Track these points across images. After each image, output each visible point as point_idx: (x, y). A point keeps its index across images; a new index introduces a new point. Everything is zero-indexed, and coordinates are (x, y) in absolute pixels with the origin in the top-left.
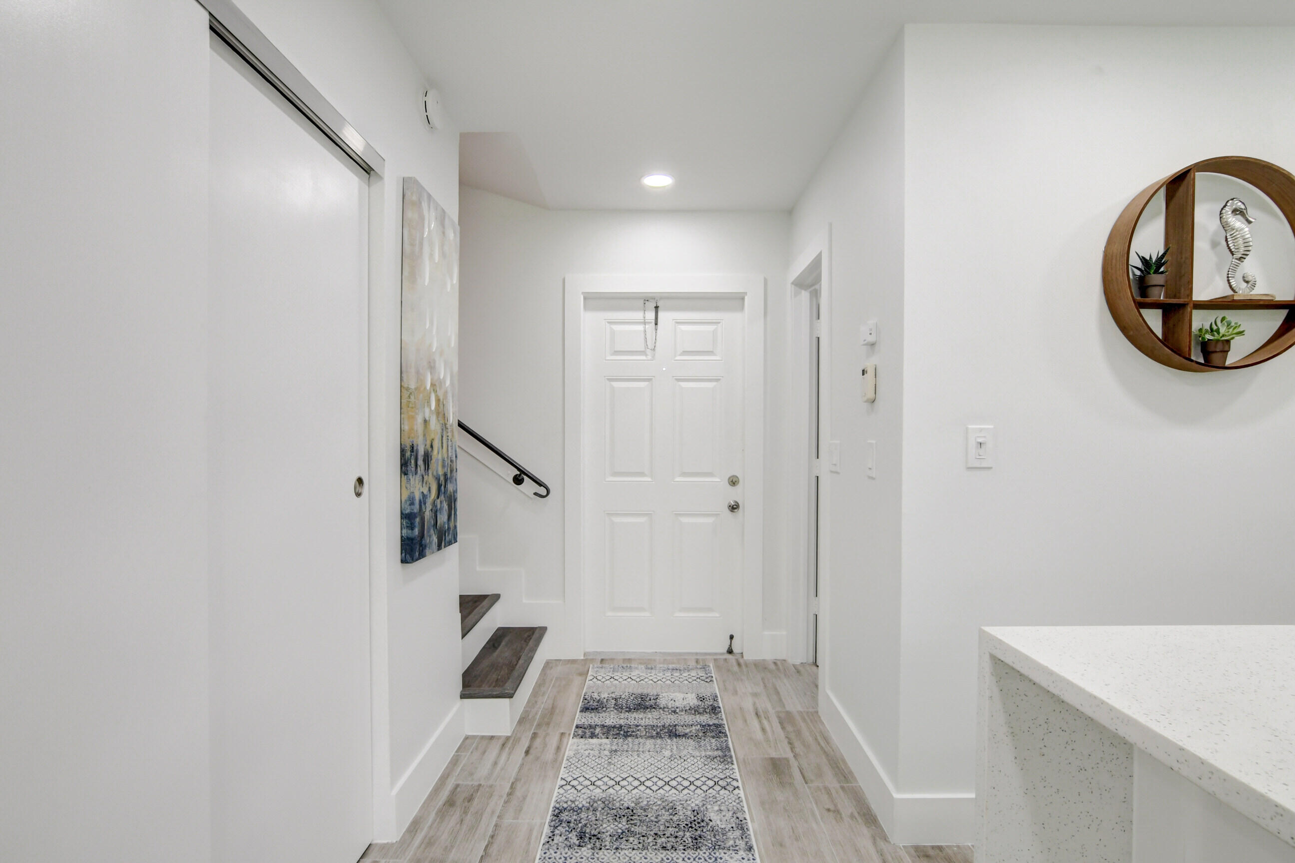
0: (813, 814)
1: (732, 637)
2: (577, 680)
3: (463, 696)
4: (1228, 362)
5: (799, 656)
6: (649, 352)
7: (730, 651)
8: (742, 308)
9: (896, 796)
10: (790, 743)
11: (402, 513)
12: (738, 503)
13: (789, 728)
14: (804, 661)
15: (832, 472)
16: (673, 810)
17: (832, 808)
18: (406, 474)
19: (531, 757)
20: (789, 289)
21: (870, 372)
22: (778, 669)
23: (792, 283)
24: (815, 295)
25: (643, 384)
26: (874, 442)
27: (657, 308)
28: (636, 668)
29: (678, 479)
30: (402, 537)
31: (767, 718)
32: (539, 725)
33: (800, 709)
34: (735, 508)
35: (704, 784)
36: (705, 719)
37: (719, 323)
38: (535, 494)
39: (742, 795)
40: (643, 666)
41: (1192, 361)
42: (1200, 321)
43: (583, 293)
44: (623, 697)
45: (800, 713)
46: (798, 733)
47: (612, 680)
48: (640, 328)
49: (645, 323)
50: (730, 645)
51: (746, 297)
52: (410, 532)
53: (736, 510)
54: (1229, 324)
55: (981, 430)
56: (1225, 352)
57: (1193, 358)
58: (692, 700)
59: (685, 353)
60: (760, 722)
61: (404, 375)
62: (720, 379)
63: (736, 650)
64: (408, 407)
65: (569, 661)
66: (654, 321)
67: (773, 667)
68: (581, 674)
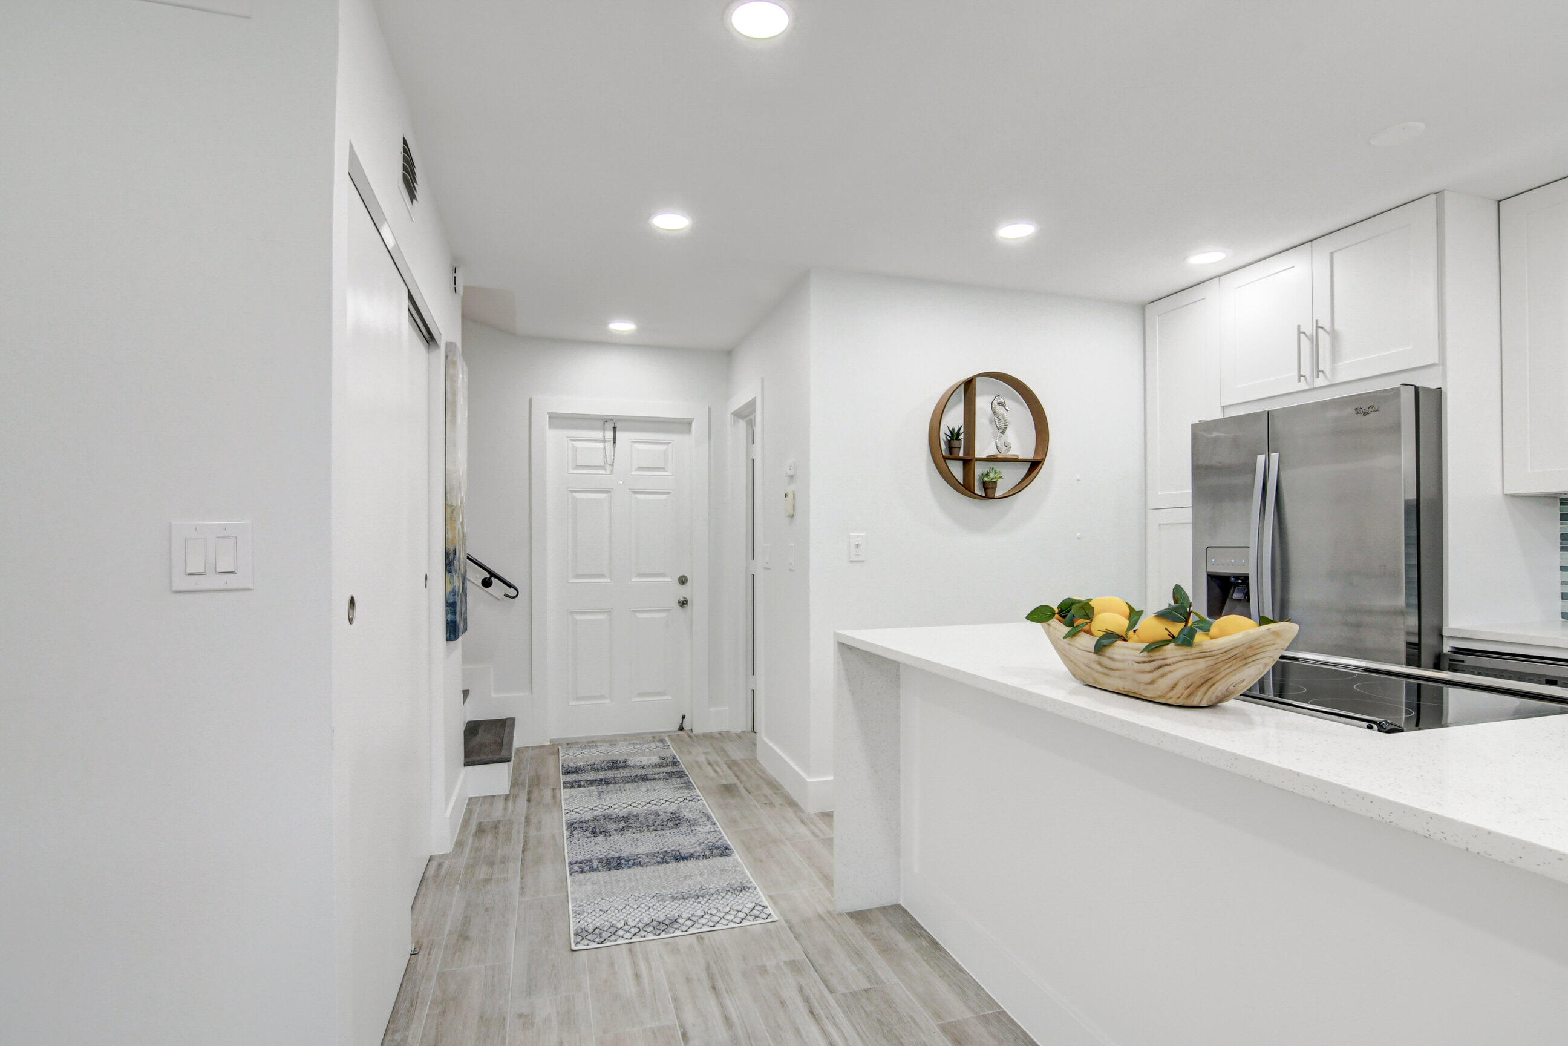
0: (756, 807)
1: (684, 717)
2: (552, 759)
3: (466, 764)
4: (997, 495)
5: (740, 725)
6: (608, 467)
7: (681, 729)
8: (689, 431)
9: (809, 780)
10: (736, 776)
11: (446, 602)
12: (686, 598)
13: (735, 769)
14: (744, 730)
15: (764, 568)
16: (658, 814)
17: (768, 802)
18: (450, 572)
19: (533, 803)
20: (729, 418)
21: (790, 496)
22: (724, 737)
23: (732, 413)
24: (751, 424)
25: (603, 496)
26: (793, 544)
27: (615, 428)
28: (601, 746)
29: (634, 580)
30: (447, 620)
31: (718, 765)
32: (530, 786)
33: (742, 757)
34: (685, 604)
35: (676, 800)
36: (669, 769)
37: (670, 443)
38: (505, 595)
39: (704, 802)
40: (607, 744)
41: (975, 494)
42: (979, 470)
43: (548, 413)
44: (596, 763)
45: (744, 760)
46: (742, 770)
47: (582, 754)
48: (600, 445)
49: (604, 441)
50: (682, 724)
51: (693, 423)
52: (453, 616)
53: (685, 605)
54: (995, 472)
55: (858, 536)
56: (994, 489)
57: (976, 492)
58: (655, 760)
59: (640, 468)
60: (713, 768)
61: (448, 495)
62: (670, 492)
63: (686, 727)
64: (452, 520)
65: (537, 747)
66: (612, 440)
67: (718, 736)
68: (552, 754)
